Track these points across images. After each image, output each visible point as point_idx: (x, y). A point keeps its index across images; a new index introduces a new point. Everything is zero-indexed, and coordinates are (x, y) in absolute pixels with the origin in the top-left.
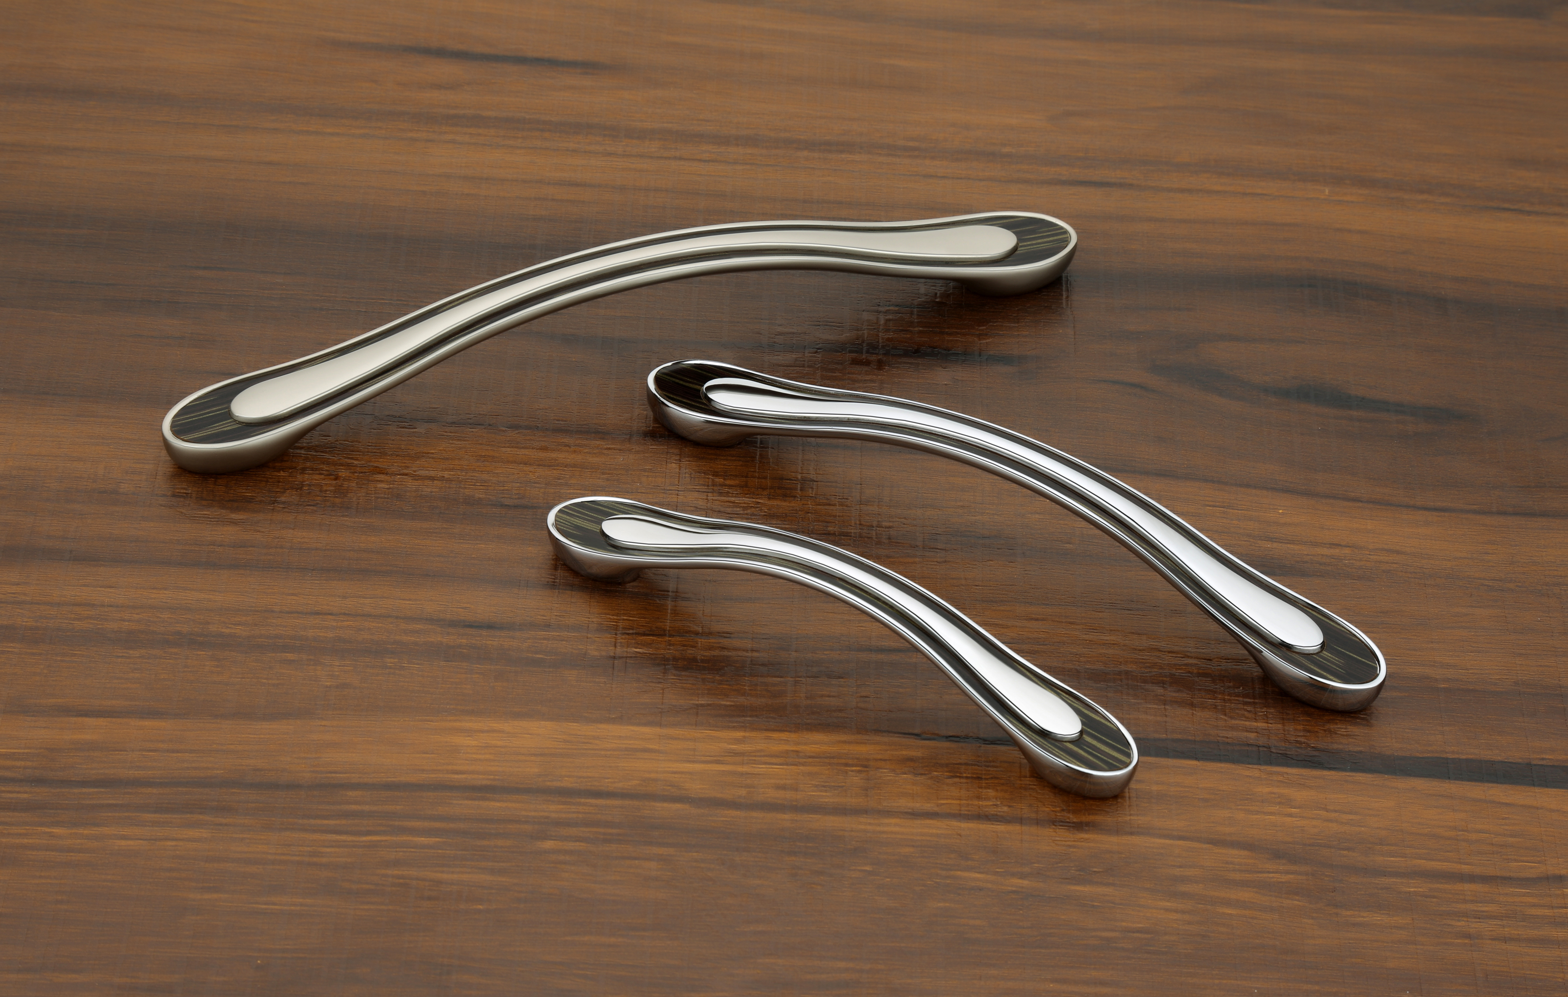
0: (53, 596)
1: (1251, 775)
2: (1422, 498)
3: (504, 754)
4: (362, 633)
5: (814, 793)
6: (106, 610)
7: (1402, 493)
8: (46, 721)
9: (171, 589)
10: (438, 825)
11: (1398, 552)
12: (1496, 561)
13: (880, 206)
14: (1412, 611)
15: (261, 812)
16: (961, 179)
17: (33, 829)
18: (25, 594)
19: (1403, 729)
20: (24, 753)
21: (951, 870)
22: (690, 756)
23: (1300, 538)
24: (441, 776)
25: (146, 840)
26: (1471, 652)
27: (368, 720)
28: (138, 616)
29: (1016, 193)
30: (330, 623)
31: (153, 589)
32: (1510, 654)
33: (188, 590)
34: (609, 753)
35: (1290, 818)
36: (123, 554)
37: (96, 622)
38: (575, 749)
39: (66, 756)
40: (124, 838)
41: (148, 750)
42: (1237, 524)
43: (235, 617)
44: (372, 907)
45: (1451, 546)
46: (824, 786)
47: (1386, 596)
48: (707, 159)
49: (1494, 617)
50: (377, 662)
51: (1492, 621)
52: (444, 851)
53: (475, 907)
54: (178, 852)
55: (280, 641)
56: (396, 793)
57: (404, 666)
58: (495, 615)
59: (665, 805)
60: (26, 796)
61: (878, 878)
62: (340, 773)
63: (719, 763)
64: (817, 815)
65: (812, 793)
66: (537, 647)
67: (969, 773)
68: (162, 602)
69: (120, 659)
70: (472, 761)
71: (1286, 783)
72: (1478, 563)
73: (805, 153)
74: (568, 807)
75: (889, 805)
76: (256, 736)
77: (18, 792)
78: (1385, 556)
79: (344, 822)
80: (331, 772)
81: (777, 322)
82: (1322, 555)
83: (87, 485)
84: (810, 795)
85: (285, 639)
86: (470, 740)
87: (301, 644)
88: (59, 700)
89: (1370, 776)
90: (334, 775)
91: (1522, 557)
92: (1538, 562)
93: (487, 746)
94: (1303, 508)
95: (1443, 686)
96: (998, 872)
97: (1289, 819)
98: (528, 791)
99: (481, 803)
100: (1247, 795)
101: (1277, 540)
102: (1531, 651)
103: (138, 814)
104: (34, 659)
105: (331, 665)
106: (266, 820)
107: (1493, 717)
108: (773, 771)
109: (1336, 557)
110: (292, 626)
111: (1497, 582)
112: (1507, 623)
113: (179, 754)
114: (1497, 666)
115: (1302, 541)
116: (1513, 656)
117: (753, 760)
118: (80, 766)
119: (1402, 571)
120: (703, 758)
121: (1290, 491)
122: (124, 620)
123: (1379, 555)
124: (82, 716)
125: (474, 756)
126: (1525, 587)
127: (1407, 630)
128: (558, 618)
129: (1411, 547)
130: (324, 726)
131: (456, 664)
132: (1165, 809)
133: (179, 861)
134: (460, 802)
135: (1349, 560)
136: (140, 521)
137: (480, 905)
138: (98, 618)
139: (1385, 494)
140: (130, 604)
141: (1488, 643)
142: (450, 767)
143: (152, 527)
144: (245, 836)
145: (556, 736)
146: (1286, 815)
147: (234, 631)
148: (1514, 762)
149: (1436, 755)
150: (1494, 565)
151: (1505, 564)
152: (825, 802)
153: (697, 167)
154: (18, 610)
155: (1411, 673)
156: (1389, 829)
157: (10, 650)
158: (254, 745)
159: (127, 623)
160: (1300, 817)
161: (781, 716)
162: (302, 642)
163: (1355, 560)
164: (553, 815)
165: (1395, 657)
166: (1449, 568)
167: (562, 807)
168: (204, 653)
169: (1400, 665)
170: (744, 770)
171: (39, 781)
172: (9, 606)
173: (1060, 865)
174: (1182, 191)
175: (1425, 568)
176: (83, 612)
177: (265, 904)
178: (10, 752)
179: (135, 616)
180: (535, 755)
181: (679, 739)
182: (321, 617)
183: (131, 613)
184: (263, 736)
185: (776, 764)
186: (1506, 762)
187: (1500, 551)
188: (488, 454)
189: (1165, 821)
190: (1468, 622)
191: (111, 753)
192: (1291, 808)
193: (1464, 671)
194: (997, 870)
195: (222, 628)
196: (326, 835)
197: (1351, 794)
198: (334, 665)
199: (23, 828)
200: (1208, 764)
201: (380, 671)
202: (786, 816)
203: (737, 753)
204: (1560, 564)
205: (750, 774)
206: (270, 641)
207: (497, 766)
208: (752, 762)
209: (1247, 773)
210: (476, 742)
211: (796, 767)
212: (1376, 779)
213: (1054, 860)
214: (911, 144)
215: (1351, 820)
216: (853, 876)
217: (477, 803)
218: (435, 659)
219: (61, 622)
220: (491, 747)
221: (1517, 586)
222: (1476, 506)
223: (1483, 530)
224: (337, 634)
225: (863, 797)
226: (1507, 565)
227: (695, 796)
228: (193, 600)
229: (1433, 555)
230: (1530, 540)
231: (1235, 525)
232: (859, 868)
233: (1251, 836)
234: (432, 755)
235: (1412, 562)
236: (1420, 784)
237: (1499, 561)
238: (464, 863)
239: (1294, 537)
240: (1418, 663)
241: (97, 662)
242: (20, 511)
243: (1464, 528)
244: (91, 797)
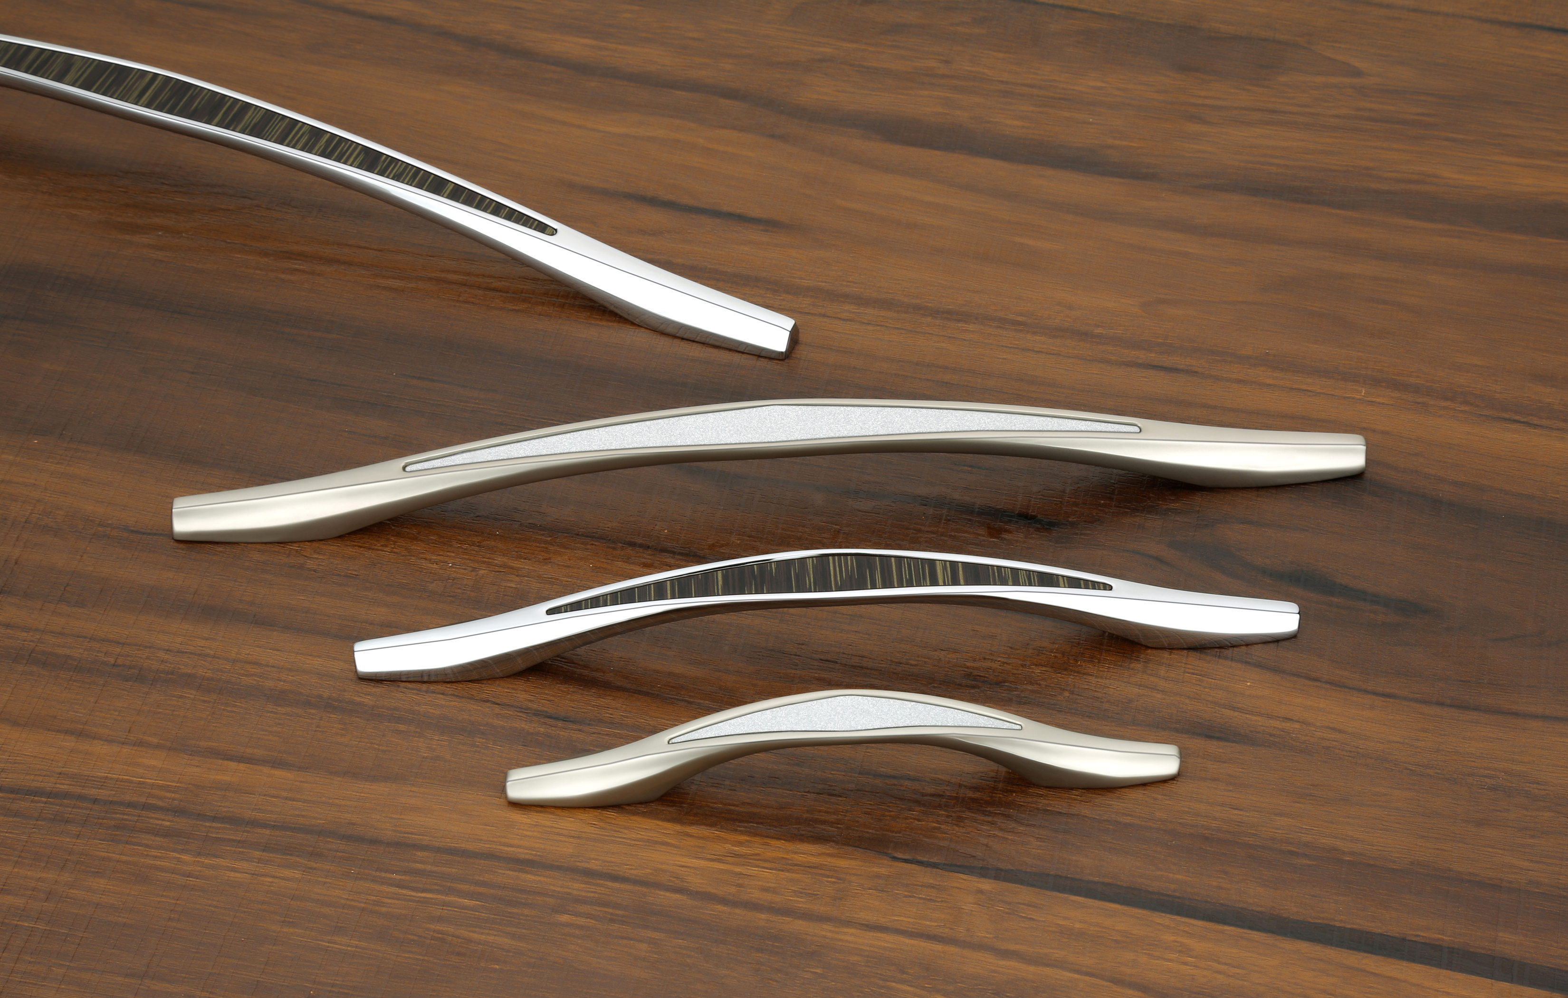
0: (232, 653)
1: (1162, 923)
2: (1373, 684)
3: (549, 834)
4: (463, 713)
5: (791, 898)
6: (269, 669)
7: (1358, 677)
8: (199, 761)
9: (324, 657)
10: (481, 890)
11: (1340, 731)
12: (1424, 747)
13: (979, 374)
14: (1338, 787)
15: (345, 861)
16: (1053, 354)
17: (167, 854)
18: (211, 649)
19: (1304, 894)
20: (176, 786)
21: (888, 981)
22: (698, 852)
23: (1259, 709)
24: (494, 846)
25: (250, 874)
26: (1380, 830)
27: (449, 791)
28: (292, 678)
29: (1096, 372)
30: (440, 702)
31: (310, 655)
32: (1414, 835)
33: (337, 660)
34: (633, 842)
35: (1186, 966)
36: (294, 622)
37: (258, 679)
38: (607, 836)
39: (208, 793)
40: (234, 870)
41: (271, 796)
42: (1209, 692)
43: (367, 688)
44: (411, 956)
45: (1388, 730)
46: (801, 893)
47: (1319, 770)
48: (847, 318)
49: (1408, 799)
50: (469, 740)
51: (1406, 803)
52: (480, 914)
53: (492, 966)
54: (272, 888)
55: (397, 713)
56: (455, 857)
57: (489, 747)
58: (572, 709)
59: (668, 894)
60: (168, 823)
61: (826, 981)
62: (415, 835)
63: (720, 862)
64: (789, 918)
65: (790, 898)
66: (599, 741)
67: (924, 895)
68: (314, 668)
69: (269, 714)
70: (522, 836)
71: (1190, 933)
72: (1407, 748)
73: (929, 319)
74: (589, 886)
75: (851, 916)
76: (358, 794)
77: (163, 820)
78: (1329, 734)
79: (407, 878)
80: (408, 833)
81: (867, 471)
82: (1274, 727)
83: (281, 560)
84: (788, 899)
85: (401, 712)
86: (526, 818)
87: (412, 717)
88: (214, 744)
89: (1264, 935)
90: (410, 836)
91: (1447, 746)
92: (1460, 752)
93: (537, 825)
94: (1268, 683)
95: (1348, 858)
96: (926, 987)
97: (1184, 967)
98: (559, 868)
99: (520, 874)
100: (1154, 941)
101: (1239, 710)
102: (1433, 834)
103: (250, 851)
104: (204, 706)
105: (432, 739)
106: (347, 869)
107: (1384, 892)
108: (763, 874)
109: (1286, 731)
110: (409, 701)
111: (1420, 767)
112: (1419, 806)
113: (295, 803)
114: (1400, 845)
115: (1260, 713)
116: (1416, 838)
117: (749, 862)
118: (216, 803)
119: (1339, 749)
120: (709, 856)
121: (1261, 666)
122: (280, 681)
123: (1324, 733)
124: (228, 759)
125: (525, 832)
126: (1442, 774)
127: (1330, 803)
128: (622, 717)
129: (1353, 727)
130: (413, 791)
131: (531, 749)
132: (1081, 946)
133: (272, 896)
134: (504, 872)
135: (1296, 734)
136: (315, 595)
137: (497, 965)
138: (261, 676)
139: (1342, 677)
140: (290, 667)
141: (1397, 823)
142: (503, 840)
143: (322, 601)
144: (327, 880)
145: (595, 823)
146: (1182, 963)
147: (363, 700)
148: (1392, 935)
149: (1326, 922)
150: (1421, 751)
151: (1431, 751)
152: (799, 907)
153: (835, 325)
154: (202, 662)
155: (1323, 844)
156: (1267, 986)
157: (187, 695)
158: (354, 801)
159: (282, 683)
160: (1194, 966)
161: (782, 826)
162: (414, 716)
163: (1301, 734)
164: (575, 892)
165: (1313, 828)
166: (1381, 750)
167: (583, 886)
168: (335, 716)
169: (1317, 835)
170: (739, 870)
171: (179, 812)
172: (196, 657)
173: (980, 987)
174: (1239, 381)
175: (1361, 748)
176: (251, 670)
177: (329, 943)
178: (166, 784)
179: (290, 677)
180: (573, 837)
181: (693, 836)
182: (434, 695)
183: (287, 675)
184: (363, 795)
185: (767, 868)
186: (1385, 935)
187: (1429, 738)
188: (602, 566)
189: (1078, 957)
190: (1385, 802)
191: (242, 794)
192: (1189, 957)
193: (1369, 847)
194: (926, 985)
195: (355, 696)
196: (391, 887)
197: (1243, 950)
198: (434, 739)
199: (160, 851)
200: (1128, 909)
201: (469, 749)
202: (763, 916)
203: (738, 855)
204: (1479, 756)
205: (743, 874)
206: (389, 712)
207: (541, 843)
208: (747, 864)
209: (1159, 921)
210: (529, 820)
211: (783, 873)
212: (1268, 938)
213: (976, 982)
214: (1020, 319)
215: (1238, 974)
216: (806, 976)
217: (516, 874)
218: (516, 743)
219: (232, 676)
220: (540, 826)
221: (1436, 773)
222: (1418, 695)
223: (1420, 718)
224: (443, 712)
225: (831, 906)
226: (1432, 753)
227: (694, 889)
228: (338, 669)
229: (1370, 737)
230: (1459, 731)
231: (1206, 693)
232: (812, 970)
233: (1148, 979)
234: (492, 828)
235: (1351, 742)
236: (1304, 946)
237: (1427, 748)
238: (493, 926)
239: (1254, 709)
240: (1332, 835)
241: (252, 714)
242: (224, 576)
243: (1403, 715)
244: (217, 831)
